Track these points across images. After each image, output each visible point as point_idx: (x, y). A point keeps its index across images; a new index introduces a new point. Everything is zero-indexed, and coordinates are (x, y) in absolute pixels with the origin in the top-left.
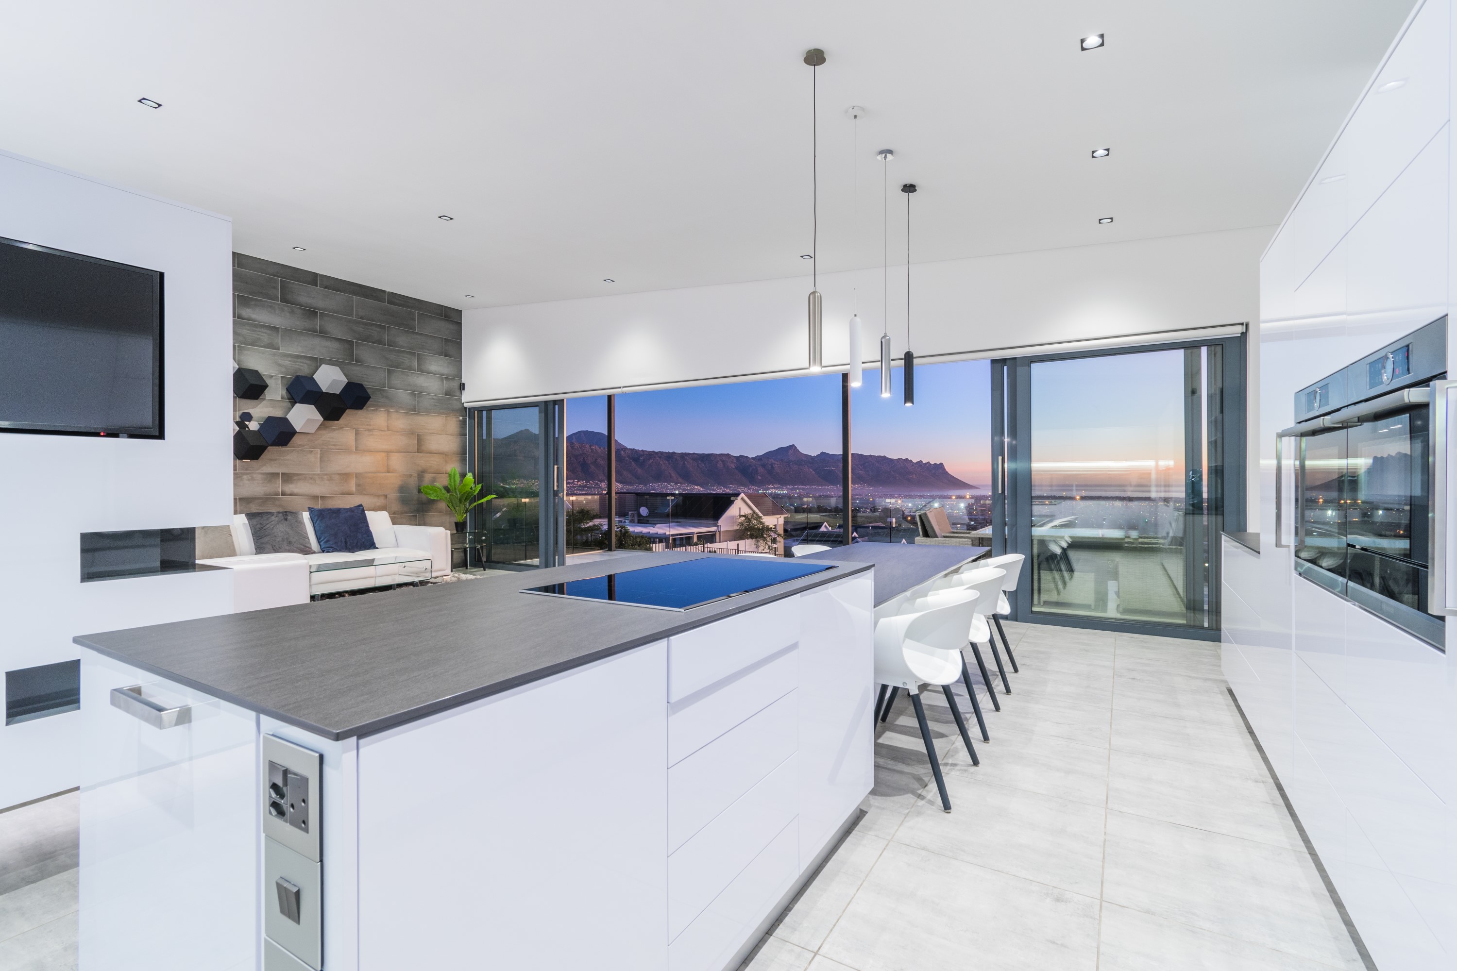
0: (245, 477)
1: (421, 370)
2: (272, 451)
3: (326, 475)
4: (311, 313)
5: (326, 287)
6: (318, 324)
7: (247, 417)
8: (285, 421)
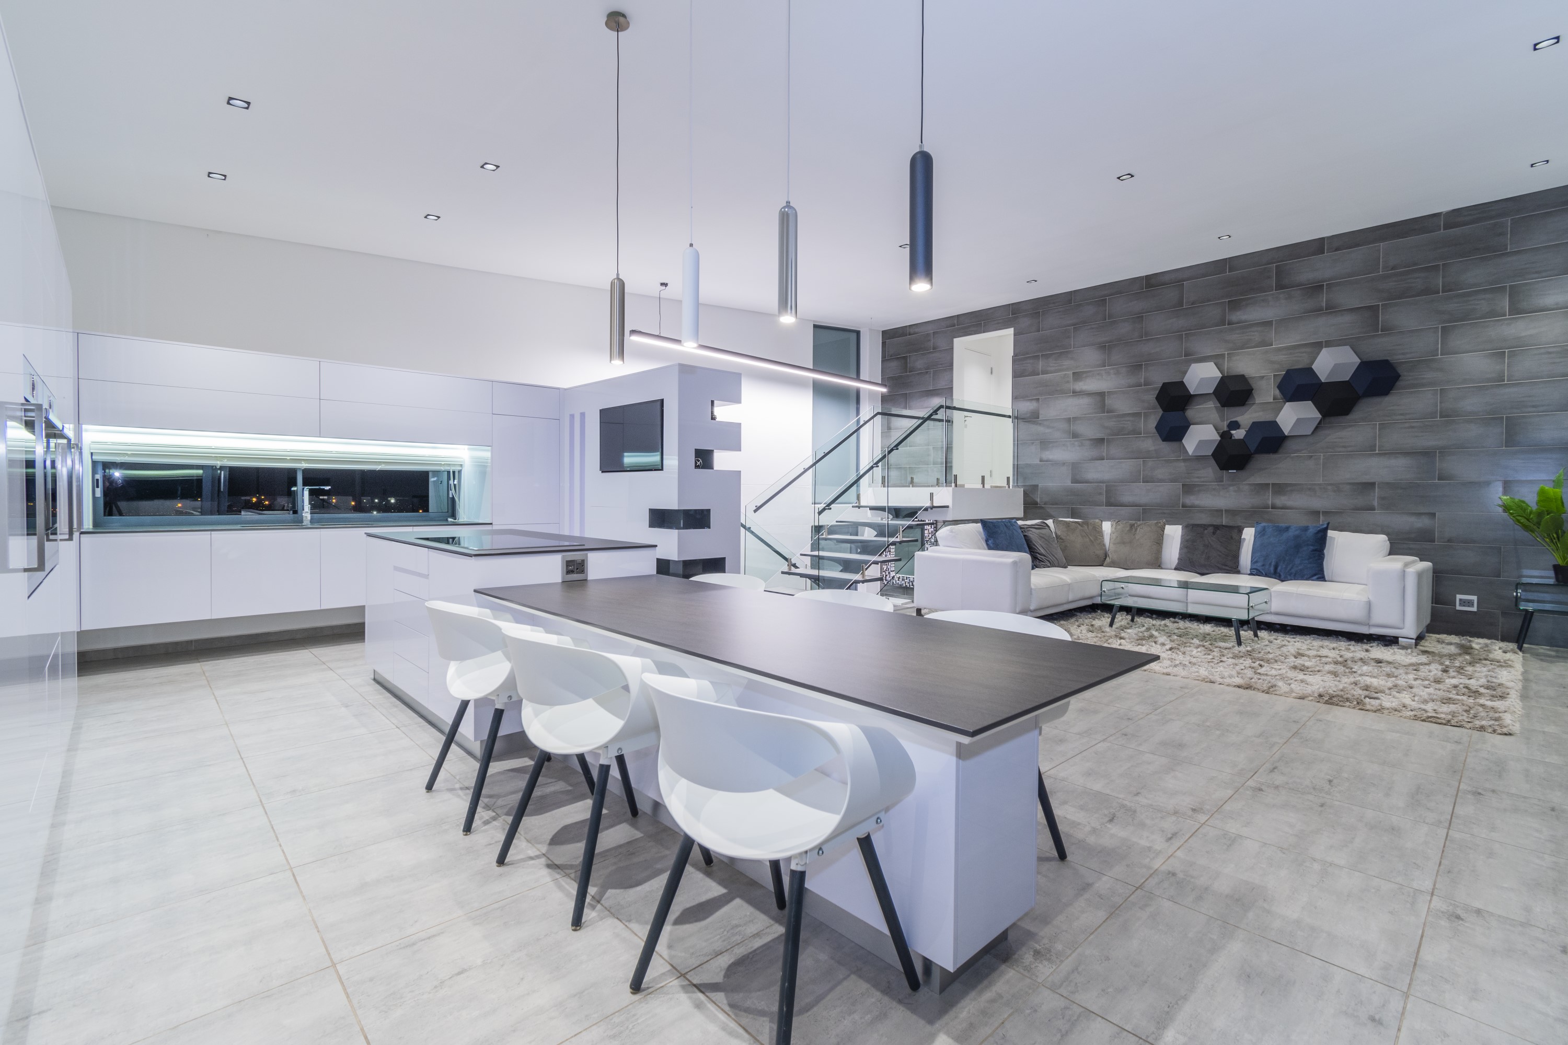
0: (1231, 488)
1: (1516, 310)
2: (1261, 460)
3: (1331, 484)
4: (1316, 288)
5: (1336, 250)
6: (1323, 300)
7: (1235, 425)
8: (1274, 425)
